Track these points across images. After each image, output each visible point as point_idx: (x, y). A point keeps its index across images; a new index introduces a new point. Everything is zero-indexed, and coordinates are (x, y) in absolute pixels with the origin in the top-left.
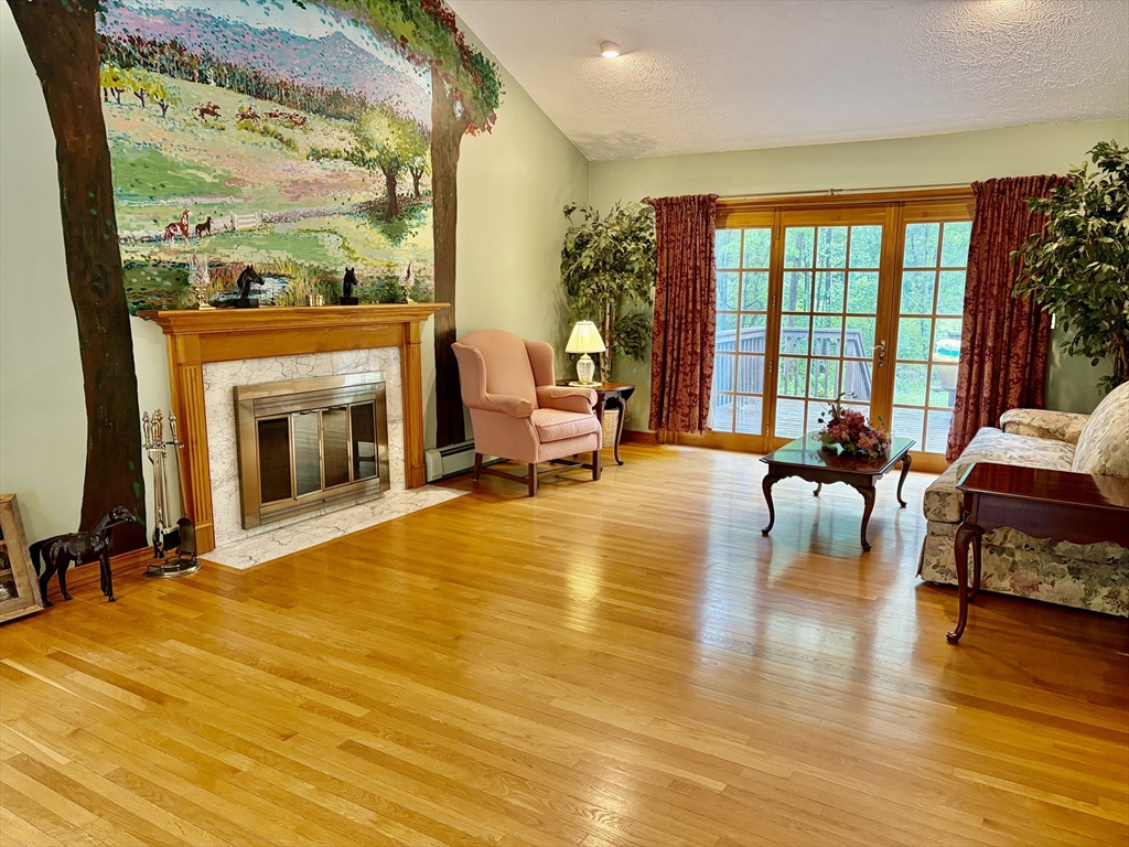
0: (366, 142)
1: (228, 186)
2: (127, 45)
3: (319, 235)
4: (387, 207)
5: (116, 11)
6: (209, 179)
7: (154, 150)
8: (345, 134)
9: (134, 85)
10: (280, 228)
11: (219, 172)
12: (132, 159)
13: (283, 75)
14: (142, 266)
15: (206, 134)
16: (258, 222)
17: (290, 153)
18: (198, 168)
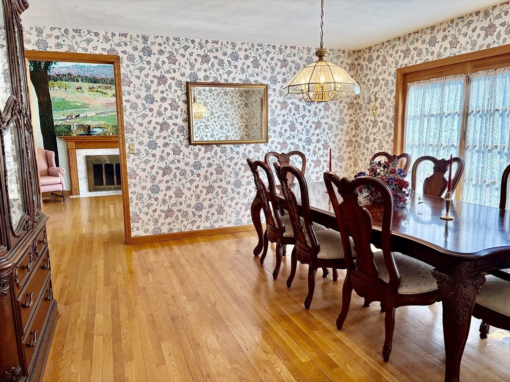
1: (85, 106)
2: (56, 76)
5: (53, 69)
6: (79, 105)
7: (63, 99)
9: (58, 85)
10: (102, 115)
11: (82, 103)
12: (57, 102)
13: (103, 76)
14: (59, 126)
15: (78, 94)
16: (95, 114)
17: (106, 96)
18: (76, 102)
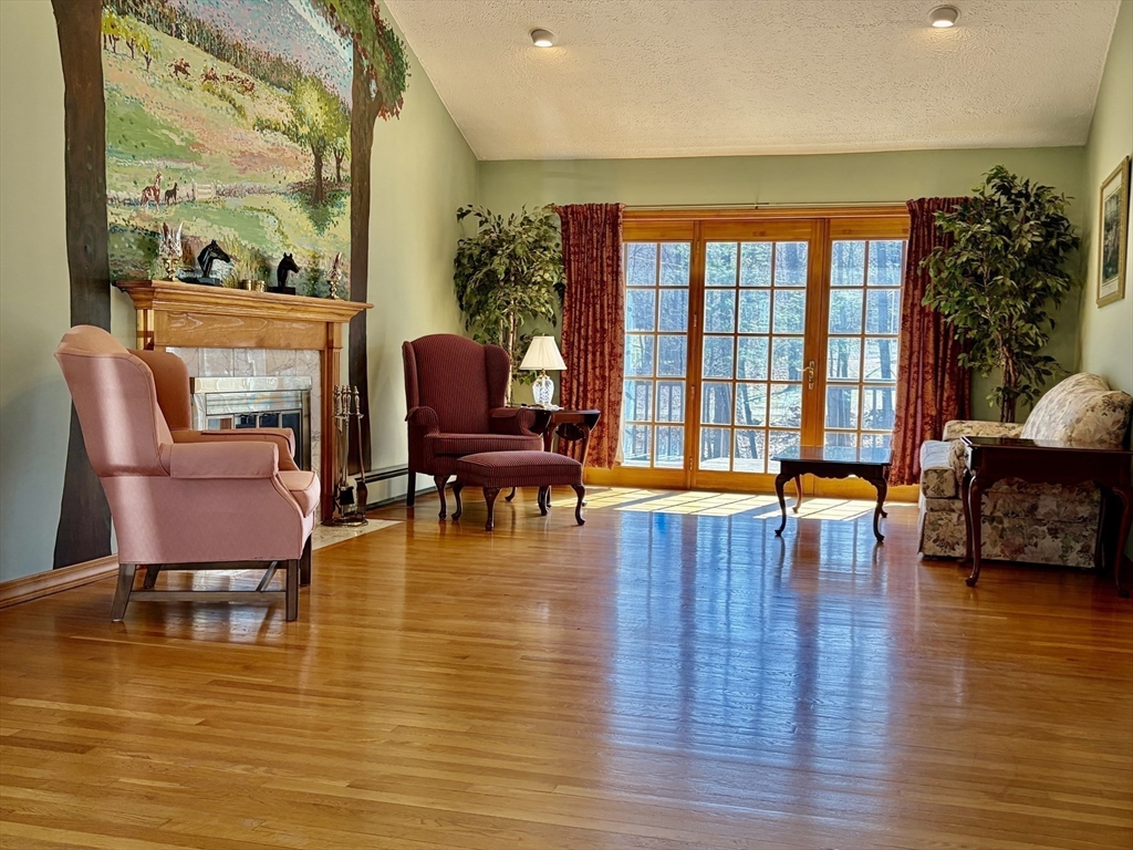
0: (300, 115)
1: (191, 151)
3: (260, 214)
4: (314, 190)
6: (178, 143)
7: (139, 106)
8: (284, 105)
9: (127, 34)
10: (230, 202)
11: (186, 135)
12: (121, 112)
13: (239, 36)
14: (123, 231)
15: (178, 93)
16: (213, 193)
17: (241, 121)
18: (170, 129)
